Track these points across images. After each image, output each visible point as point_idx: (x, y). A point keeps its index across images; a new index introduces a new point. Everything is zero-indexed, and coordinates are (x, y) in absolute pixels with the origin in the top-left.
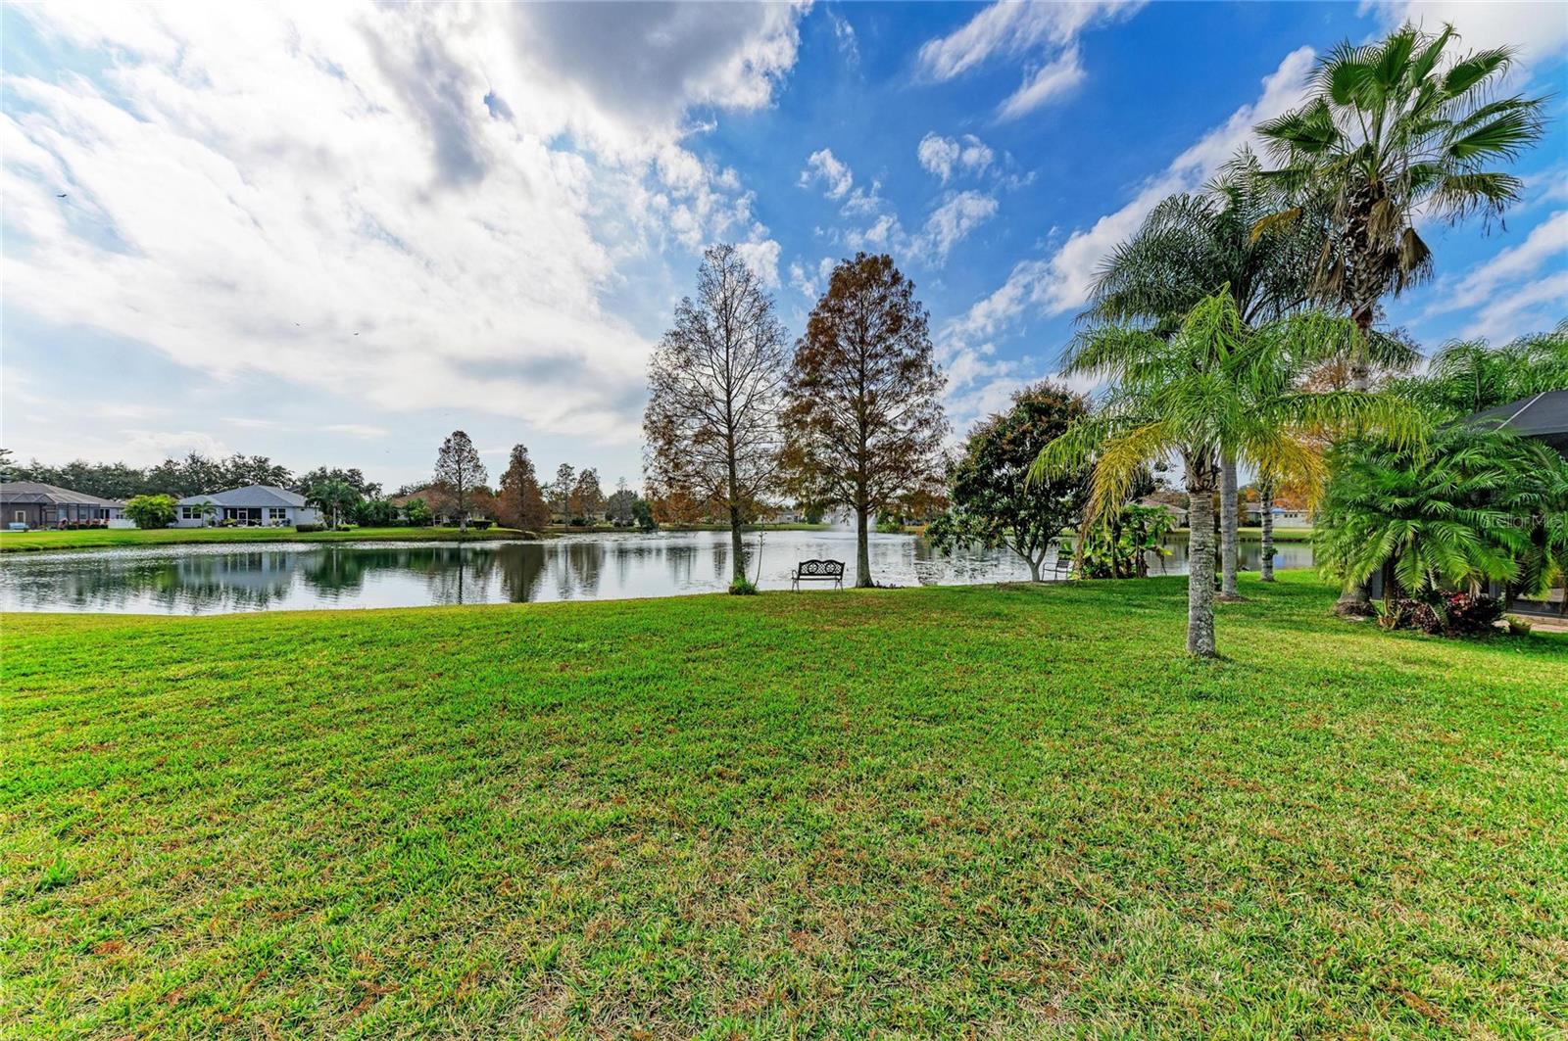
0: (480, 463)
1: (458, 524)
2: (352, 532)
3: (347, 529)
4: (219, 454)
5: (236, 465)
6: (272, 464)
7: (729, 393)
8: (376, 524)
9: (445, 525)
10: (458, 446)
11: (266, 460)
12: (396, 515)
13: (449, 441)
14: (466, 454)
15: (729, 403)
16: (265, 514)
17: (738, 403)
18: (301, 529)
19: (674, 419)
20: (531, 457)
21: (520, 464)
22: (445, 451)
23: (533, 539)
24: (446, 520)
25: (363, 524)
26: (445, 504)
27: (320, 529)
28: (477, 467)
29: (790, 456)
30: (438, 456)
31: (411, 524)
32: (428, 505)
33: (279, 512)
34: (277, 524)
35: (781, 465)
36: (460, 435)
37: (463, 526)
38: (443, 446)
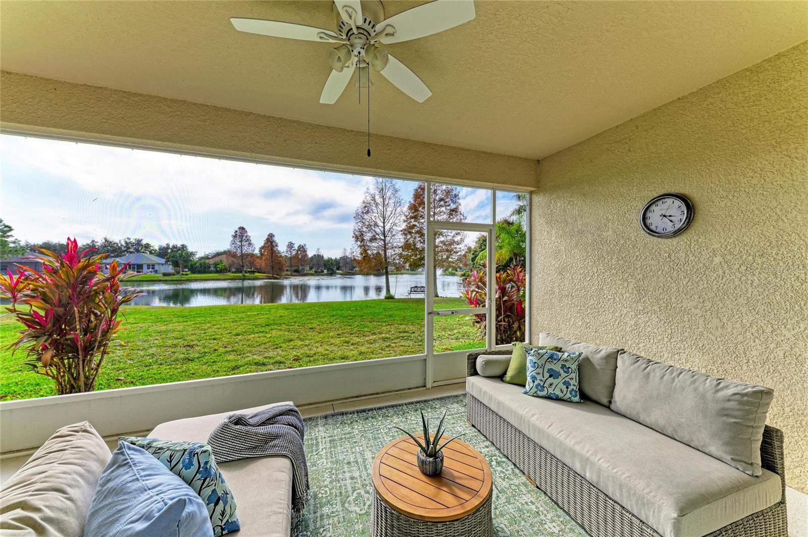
0: (252, 242)
1: (241, 272)
2: (189, 276)
3: (187, 275)
5: (126, 243)
6: (144, 242)
7: (384, 223)
8: (200, 272)
9: (233, 272)
10: (241, 234)
11: (141, 240)
12: (210, 267)
13: (236, 231)
14: (244, 238)
15: (384, 227)
16: (145, 267)
18: (165, 275)
20: (276, 239)
21: (270, 242)
22: (235, 237)
23: (277, 279)
24: (233, 270)
25: (193, 272)
26: (234, 263)
27: (173, 275)
28: (250, 244)
29: (407, 246)
30: (231, 239)
31: (217, 272)
32: (225, 261)
33: (152, 266)
34: (151, 272)
36: (242, 229)
37: (244, 273)
38: (234, 234)
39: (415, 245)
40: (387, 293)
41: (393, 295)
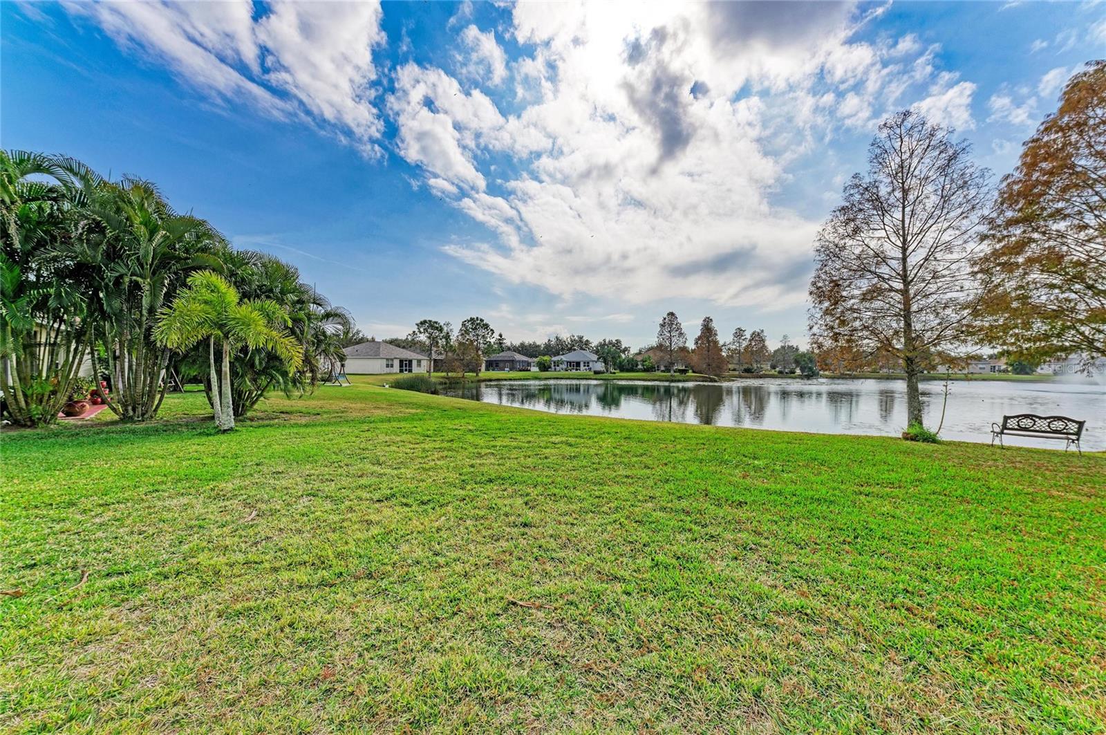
0: (683, 331)
1: (669, 371)
2: (617, 374)
3: (614, 373)
4: (565, 336)
5: (572, 341)
6: (585, 339)
7: (904, 249)
8: (628, 371)
9: (663, 371)
10: (670, 322)
11: (583, 337)
12: (637, 365)
13: (665, 319)
14: (674, 326)
15: (904, 259)
16: (582, 364)
17: (913, 260)
18: (596, 373)
19: (841, 282)
20: (715, 325)
21: (708, 330)
22: (662, 326)
23: (715, 381)
24: (663, 368)
25: (622, 370)
26: (662, 358)
27: (603, 373)
28: (681, 334)
29: (990, 302)
30: (659, 328)
31: (645, 370)
32: (654, 358)
33: (587, 364)
34: (586, 370)
35: (975, 314)
36: (672, 314)
37: (672, 372)
38: (661, 322)
39: (1024, 299)
40: (911, 425)
41: (933, 430)
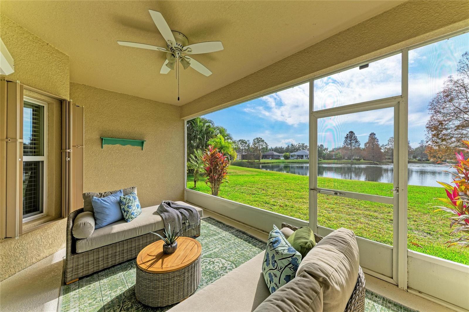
0: (358, 140)
1: (350, 159)
2: (322, 161)
3: (321, 160)
4: (296, 144)
5: (299, 146)
6: (305, 145)
8: (328, 159)
9: (346, 159)
10: (351, 136)
11: (304, 144)
12: (332, 156)
13: (348, 135)
14: (353, 138)
16: (304, 156)
21: (372, 139)
22: (347, 138)
23: (377, 164)
24: (346, 158)
25: (324, 159)
26: (346, 153)
28: (357, 142)
30: (344, 139)
31: (337, 159)
32: (341, 154)
33: (307, 156)
34: (306, 159)
36: (351, 132)
37: (352, 160)
38: (346, 136)
